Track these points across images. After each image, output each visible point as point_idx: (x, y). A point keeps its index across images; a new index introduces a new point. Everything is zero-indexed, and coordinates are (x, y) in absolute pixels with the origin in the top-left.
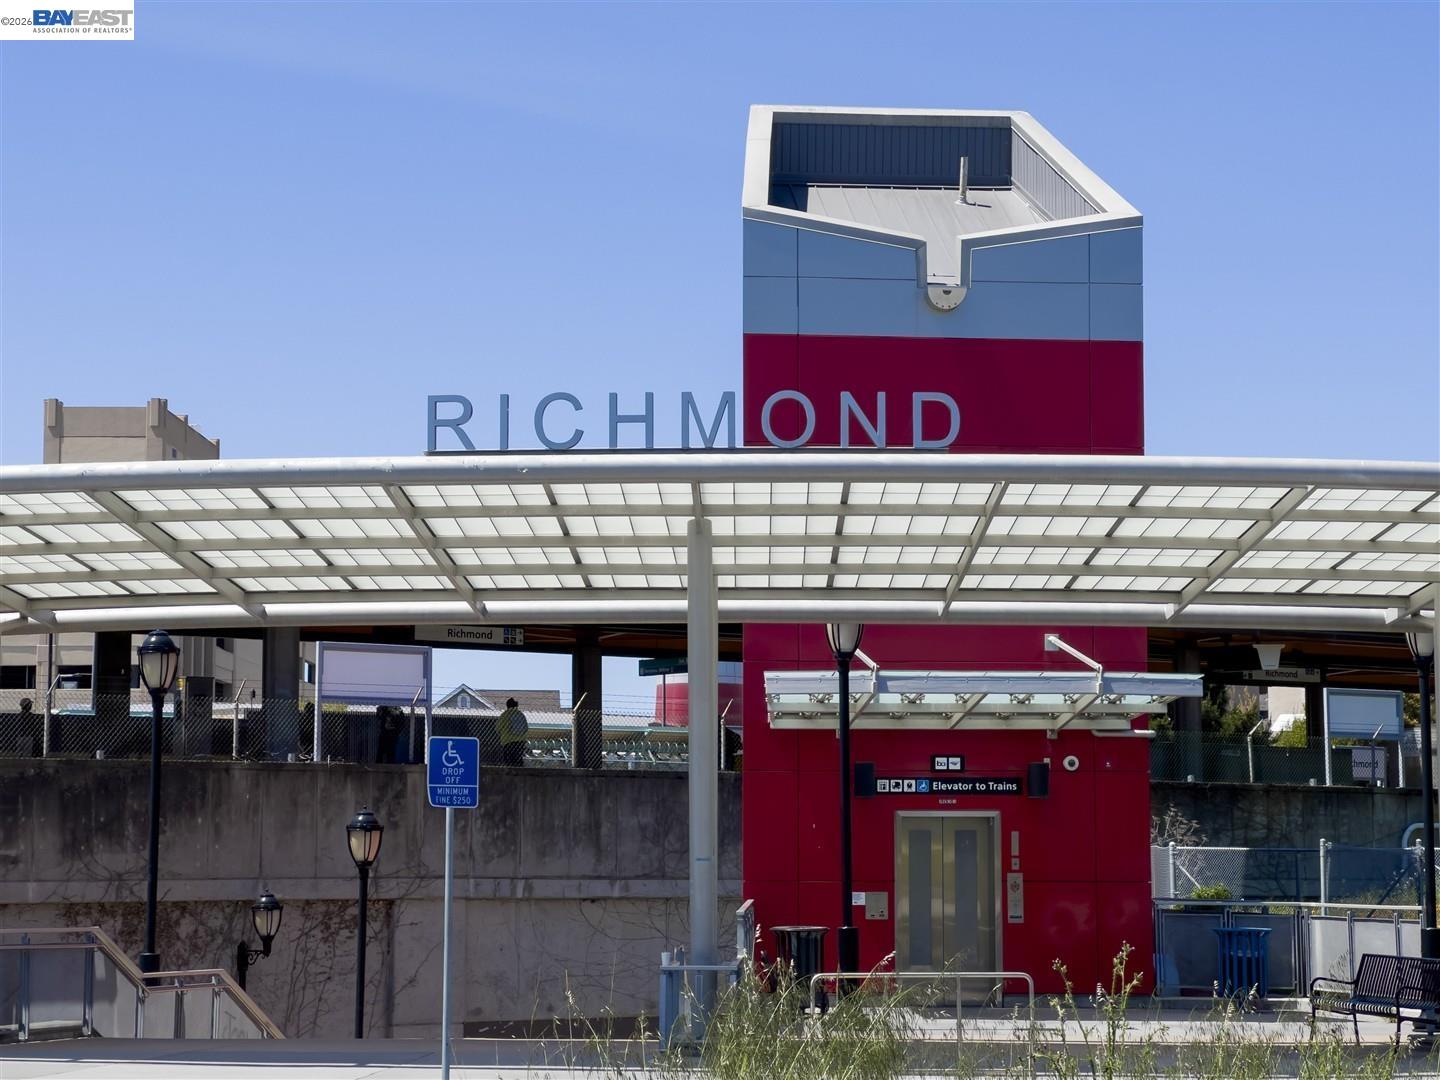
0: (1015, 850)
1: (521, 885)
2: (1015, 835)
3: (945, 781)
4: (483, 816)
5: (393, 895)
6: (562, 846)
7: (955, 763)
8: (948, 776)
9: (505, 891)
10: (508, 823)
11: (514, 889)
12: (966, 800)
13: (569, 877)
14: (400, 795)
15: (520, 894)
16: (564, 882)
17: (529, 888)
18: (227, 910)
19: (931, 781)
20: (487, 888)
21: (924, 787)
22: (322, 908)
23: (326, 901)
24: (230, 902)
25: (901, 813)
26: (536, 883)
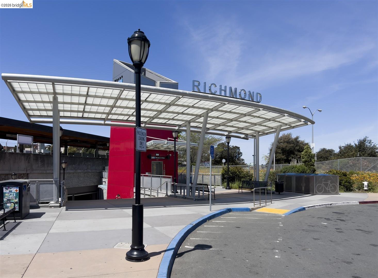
0: (164, 167)
1: (45, 171)
2: (164, 165)
3: (157, 157)
4: (40, 161)
5: (29, 173)
6: (50, 165)
7: (158, 155)
8: (157, 156)
9: (43, 172)
10: (44, 162)
11: (44, 172)
12: (160, 160)
13: (51, 170)
14: (30, 158)
15: (45, 172)
16: (50, 171)
17: (46, 172)
18: (5, 175)
19: (156, 157)
20: (41, 172)
21: (155, 158)
22: (18, 175)
23: (19, 174)
24: (5, 174)
25: (152, 161)
26: (47, 171)
